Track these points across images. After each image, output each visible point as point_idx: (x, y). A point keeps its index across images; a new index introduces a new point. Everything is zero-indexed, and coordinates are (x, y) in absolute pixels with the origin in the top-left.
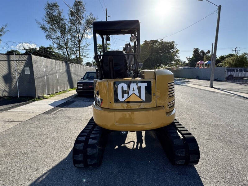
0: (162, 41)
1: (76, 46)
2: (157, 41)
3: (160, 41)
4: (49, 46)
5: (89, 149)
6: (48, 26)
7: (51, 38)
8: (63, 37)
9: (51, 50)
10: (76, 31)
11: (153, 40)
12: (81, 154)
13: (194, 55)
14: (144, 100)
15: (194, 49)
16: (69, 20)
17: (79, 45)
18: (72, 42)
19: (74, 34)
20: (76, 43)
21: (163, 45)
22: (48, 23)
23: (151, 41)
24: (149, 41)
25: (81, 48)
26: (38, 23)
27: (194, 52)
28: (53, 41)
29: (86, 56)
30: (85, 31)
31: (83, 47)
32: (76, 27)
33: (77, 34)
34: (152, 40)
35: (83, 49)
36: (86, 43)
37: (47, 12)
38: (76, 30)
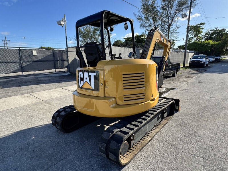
1: (165, 31)
4: (142, 34)
6: (143, 16)
7: (144, 27)
8: (155, 24)
9: (143, 37)
10: (167, 16)
14: (94, 88)
16: (161, 6)
17: (169, 29)
18: (162, 27)
19: (164, 19)
20: (165, 28)
22: (144, 13)
25: (170, 33)
26: (135, 15)
28: (146, 28)
29: (175, 40)
30: (176, 14)
31: (172, 31)
32: (168, 12)
33: (167, 19)
35: (172, 33)
36: (176, 26)
37: (143, 4)
38: (167, 14)
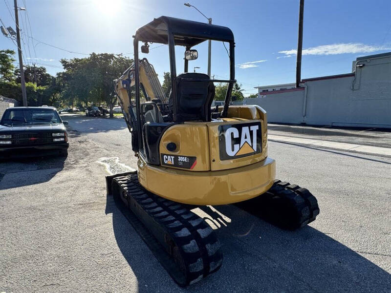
0: (120, 56)
2: (112, 56)
3: (117, 57)
5: (208, 246)
11: (106, 54)
12: (199, 260)
13: (165, 82)
14: (256, 150)
15: (165, 73)
21: (123, 64)
23: (102, 55)
24: (98, 55)
27: (165, 78)
34: (104, 53)
